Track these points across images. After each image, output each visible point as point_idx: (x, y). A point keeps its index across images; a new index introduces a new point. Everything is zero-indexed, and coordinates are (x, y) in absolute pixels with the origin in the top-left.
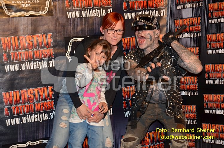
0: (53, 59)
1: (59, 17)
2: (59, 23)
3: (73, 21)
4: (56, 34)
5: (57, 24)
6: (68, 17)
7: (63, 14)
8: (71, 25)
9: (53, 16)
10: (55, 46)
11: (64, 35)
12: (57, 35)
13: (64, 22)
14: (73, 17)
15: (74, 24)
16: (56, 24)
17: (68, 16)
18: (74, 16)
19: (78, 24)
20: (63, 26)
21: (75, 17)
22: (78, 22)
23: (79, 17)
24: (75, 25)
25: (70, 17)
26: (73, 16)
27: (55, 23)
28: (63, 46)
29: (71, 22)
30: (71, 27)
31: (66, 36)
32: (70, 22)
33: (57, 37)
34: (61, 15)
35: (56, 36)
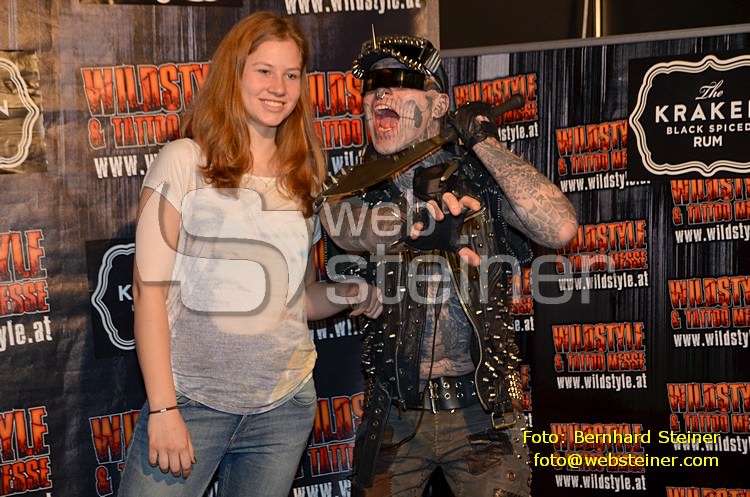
0: (46, 314)
1: (66, 176)
2: (68, 196)
3: (114, 189)
4: (59, 230)
5: (61, 198)
6: (97, 175)
7: (79, 165)
8: (109, 200)
9: (46, 174)
10: (53, 273)
11: (83, 234)
12: (58, 235)
13: (85, 191)
14: (115, 176)
15: (119, 199)
16: (57, 197)
17: (99, 172)
18: (117, 171)
19: (130, 198)
20: (81, 204)
21: (120, 174)
22: (131, 192)
23: (135, 173)
24: (123, 202)
25: (106, 175)
26: (113, 171)
27: (52, 196)
28: (80, 271)
29: (109, 192)
30: (109, 209)
31: (89, 238)
32: (106, 190)
33: (59, 240)
34: (73, 169)
35: (57, 238)
